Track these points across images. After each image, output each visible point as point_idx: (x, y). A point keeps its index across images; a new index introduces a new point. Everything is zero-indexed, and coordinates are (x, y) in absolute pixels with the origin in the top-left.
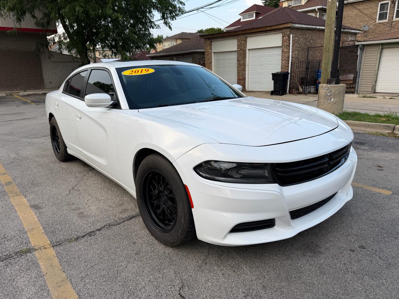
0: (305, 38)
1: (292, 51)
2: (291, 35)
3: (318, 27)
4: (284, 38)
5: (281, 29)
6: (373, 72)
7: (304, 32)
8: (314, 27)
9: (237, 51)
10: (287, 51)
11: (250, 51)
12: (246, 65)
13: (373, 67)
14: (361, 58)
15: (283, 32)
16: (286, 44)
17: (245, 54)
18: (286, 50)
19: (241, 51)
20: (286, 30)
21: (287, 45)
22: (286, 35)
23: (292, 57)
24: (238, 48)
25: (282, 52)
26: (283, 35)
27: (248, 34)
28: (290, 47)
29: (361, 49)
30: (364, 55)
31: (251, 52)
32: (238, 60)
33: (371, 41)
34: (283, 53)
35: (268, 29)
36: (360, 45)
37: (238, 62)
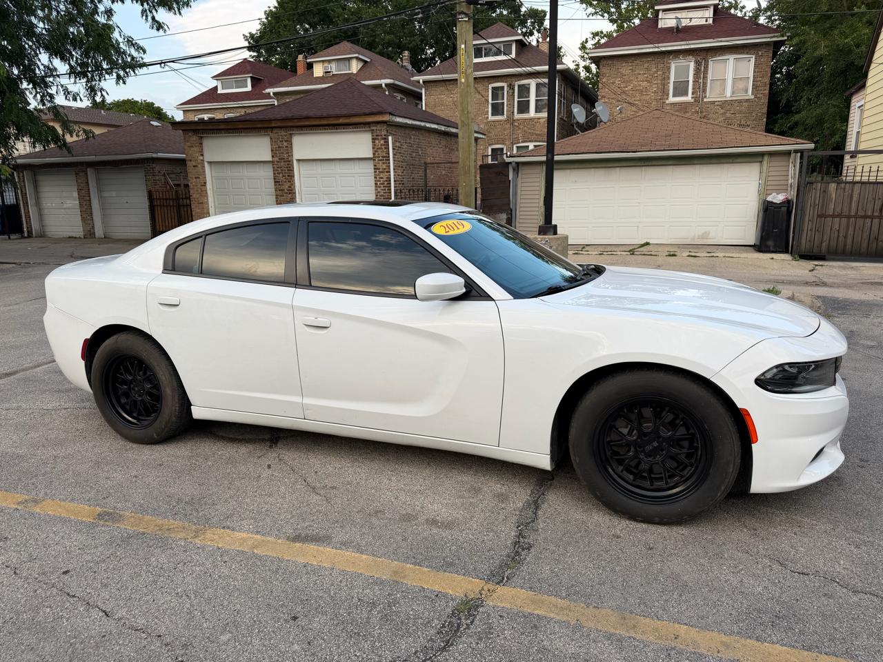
0: (410, 143)
1: (394, 169)
2: (390, 138)
3: (428, 125)
4: (377, 142)
5: (369, 124)
6: (536, 209)
7: (407, 131)
8: (423, 124)
9: (273, 162)
10: (385, 169)
11: (301, 162)
12: (295, 193)
13: (537, 201)
14: (516, 186)
15: (373, 130)
16: (381, 153)
17: (290, 169)
18: (382, 166)
19: (282, 164)
20: (379, 127)
21: (383, 157)
22: (379, 137)
23: (395, 181)
24: (273, 157)
25: (375, 169)
26: (373, 136)
27: (295, 129)
28: (389, 160)
29: (514, 169)
30: (519, 180)
31: (304, 167)
32: (275, 182)
33: (529, 156)
34: (378, 173)
35: (341, 121)
36: (514, 163)
37: (275, 185)
